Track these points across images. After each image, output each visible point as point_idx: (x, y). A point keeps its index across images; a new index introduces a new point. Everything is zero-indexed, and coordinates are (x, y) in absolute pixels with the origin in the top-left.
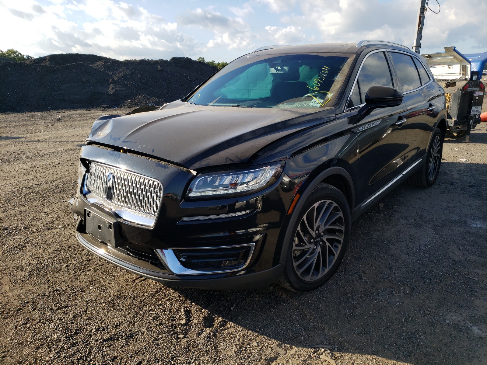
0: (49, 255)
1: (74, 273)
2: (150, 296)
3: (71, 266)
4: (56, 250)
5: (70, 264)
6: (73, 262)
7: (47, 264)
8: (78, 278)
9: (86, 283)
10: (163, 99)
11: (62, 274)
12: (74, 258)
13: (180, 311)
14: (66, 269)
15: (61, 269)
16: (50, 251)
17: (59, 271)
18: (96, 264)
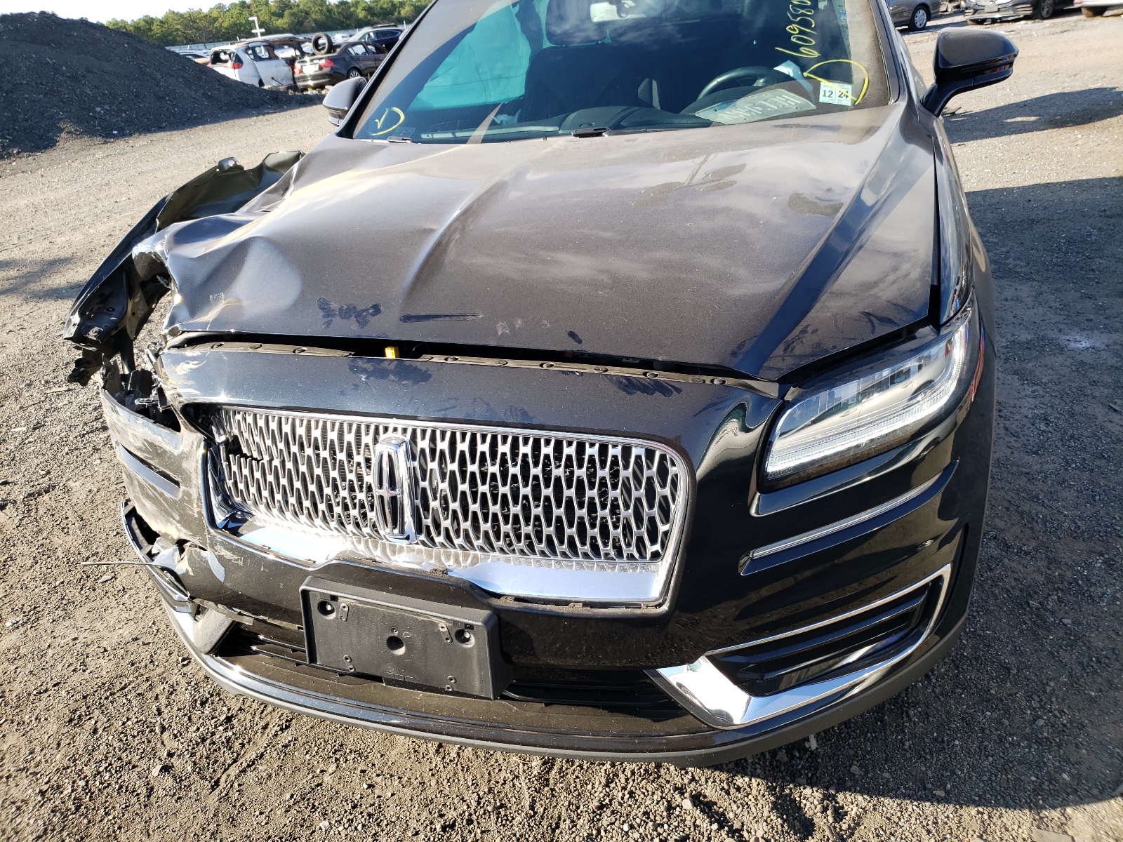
0: (59, 745)
1: (213, 788)
2: (540, 788)
3: (174, 761)
4: (71, 720)
5: (170, 755)
6: (172, 744)
7: (82, 783)
8: (243, 804)
9: (287, 811)
10: (6, 139)
11: (170, 804)
12: (163, 729)
13: (678, 809)
14: (168, 781)
15: (151, 790)
16: (52, 728)
17: (149, 796)
18: (265, 727)
